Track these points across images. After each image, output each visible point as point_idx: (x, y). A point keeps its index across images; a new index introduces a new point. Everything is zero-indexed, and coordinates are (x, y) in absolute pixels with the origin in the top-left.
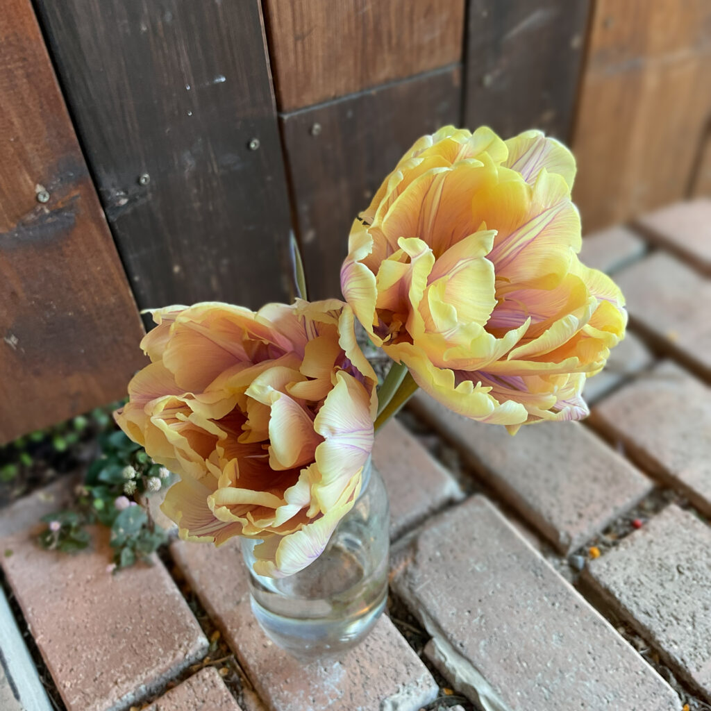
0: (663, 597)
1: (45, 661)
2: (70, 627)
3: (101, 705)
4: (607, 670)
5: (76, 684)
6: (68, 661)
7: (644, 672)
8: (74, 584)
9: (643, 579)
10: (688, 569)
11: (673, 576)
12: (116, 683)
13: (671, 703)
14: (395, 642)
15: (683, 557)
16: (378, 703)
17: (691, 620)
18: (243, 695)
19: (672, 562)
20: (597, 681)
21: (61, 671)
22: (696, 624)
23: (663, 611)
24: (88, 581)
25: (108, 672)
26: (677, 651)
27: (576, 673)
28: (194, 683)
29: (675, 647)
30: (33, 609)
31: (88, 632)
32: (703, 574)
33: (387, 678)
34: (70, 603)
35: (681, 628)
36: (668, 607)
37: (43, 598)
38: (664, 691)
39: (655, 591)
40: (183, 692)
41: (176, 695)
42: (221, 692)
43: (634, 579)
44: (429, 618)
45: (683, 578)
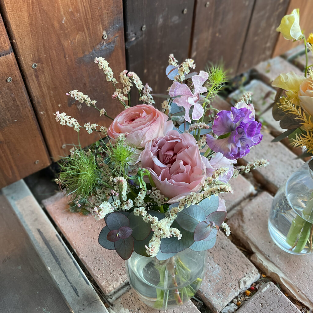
1: (86, 266)
2: (95, 250)
3: (115, 285)
5: (102, 276)
6: (97, 265)
8: (92, 230)
12: (121, 275)
14: (240, 255)
16: (237, 281)
21: (94, 270)
25: (116, 270)
33: (239, 271)
34: (92, 239)
37: (79, 237)
44: (253, 245)
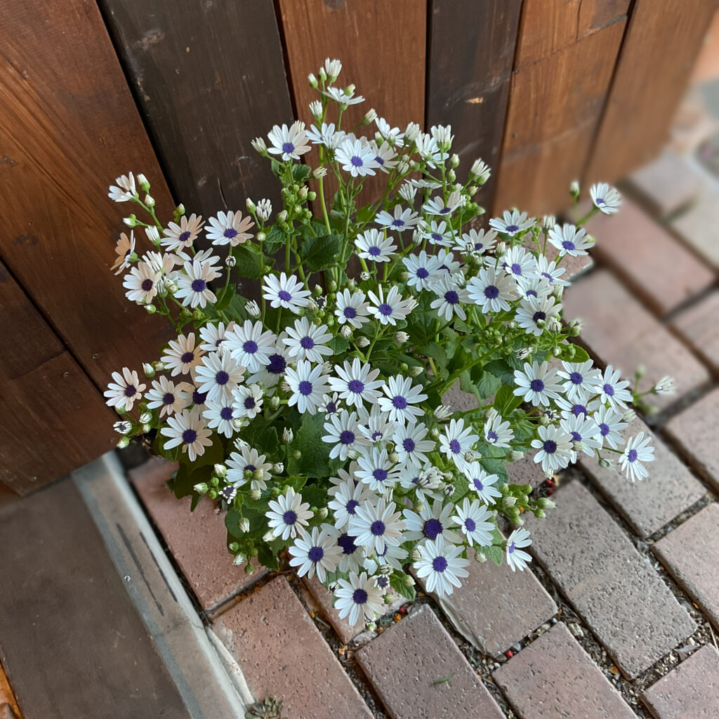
0: (558, 543)
1: (182, 569)
2: (195, 549)
3: (218, 597)
4: (516, 588)
5: (202, 584)
6: (196, 570)
7: (538, 590)
8: (194, 520)
9: (547, 531)
10: (577, 526)
11: (566, 530)
12: (226, 584)
13: (551, 609)
15: (574, 517)
17: (571, 558)
18: (301, 593)
19: (567, 520)
20: (509, 594)
21: (192, 576)
22: (575, 562)
23: (556, 553)
24: (203, 518)
25: (221, 577)
26: (560, 577)
27: (498, 589)
28: (272, 585)
29: (559, 575)
30: (170, 536)
31: (206, 552)
32: (584, 529)
34: (193, 532)
35: (565, 564)
36: (559, 550)
37: (175, 528)
38: (548, 602)
39: (553, 540)
40: (265, 591)
41: (262, 592)
42: (288, 591)
43: (541, 531)
45: (572, 531)
